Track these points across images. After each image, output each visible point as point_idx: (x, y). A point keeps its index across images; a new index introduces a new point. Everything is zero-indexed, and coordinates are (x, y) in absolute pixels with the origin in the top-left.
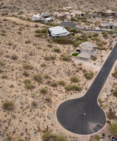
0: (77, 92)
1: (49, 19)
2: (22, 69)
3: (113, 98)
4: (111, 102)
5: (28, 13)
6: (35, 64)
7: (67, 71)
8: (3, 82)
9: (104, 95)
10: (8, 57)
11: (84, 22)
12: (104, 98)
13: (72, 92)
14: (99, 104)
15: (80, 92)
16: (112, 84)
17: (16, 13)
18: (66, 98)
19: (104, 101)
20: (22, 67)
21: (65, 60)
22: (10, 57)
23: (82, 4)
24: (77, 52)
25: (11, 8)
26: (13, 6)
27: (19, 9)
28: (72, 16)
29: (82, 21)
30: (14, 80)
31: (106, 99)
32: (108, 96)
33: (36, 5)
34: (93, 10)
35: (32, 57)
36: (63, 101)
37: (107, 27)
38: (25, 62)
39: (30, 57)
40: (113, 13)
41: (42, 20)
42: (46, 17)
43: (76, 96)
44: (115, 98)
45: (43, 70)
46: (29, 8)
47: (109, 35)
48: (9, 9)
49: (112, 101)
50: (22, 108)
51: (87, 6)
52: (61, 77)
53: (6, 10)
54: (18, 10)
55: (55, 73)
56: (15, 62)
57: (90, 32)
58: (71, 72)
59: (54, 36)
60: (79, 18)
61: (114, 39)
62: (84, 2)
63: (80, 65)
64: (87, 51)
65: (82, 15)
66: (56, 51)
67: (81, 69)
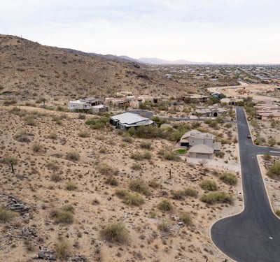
0: (228, 205)
1: (101, 106)
2: (98, 175)
5: (56, 100)
6: (118, 166)
7: (185, 174)
8: (73, 195)
10: (58, 156)
11: (163, 110)
13: (218, 205)
15: (233, 205)
17: (32, 101)
18: (214, 216)
20: (96, 171)
21: (170, 160)
22: (64, 157)
23: (146, 88)
24: (184, 148)
25: (19, 94)
26: (23, 90)
27: (35, 95)
28: (140, 101)
29: (159, 109)
30: (92, 192)
33: (66, 89)
34: (168, 95)
35: (106, 155)
36: (213, 223)
37: (208, 115)
38: (97, 163)
39: (102, 156)
40: (204, 98)
41: (88, 108)
42: (93, 104)
43: (231, 212)
45: (141, 175)
46: (54, 93)
47: (219, 125)
48: (16, 95)
50: (142, 238)
51: (154, 91)
52: (180, 184)
53: (11, 96)
54: (36, 97)
55: (165, 178)
56: (77, 164)
57: (183, 122)
58: (193, 176)
59: (127, 126)
60: (152, 106)
61: (231, 129)
62: (147, 86)
63: (202, 165)
64: (204, 141)
65: (155, 101)
66: (143, 147)
67: (206, 170)
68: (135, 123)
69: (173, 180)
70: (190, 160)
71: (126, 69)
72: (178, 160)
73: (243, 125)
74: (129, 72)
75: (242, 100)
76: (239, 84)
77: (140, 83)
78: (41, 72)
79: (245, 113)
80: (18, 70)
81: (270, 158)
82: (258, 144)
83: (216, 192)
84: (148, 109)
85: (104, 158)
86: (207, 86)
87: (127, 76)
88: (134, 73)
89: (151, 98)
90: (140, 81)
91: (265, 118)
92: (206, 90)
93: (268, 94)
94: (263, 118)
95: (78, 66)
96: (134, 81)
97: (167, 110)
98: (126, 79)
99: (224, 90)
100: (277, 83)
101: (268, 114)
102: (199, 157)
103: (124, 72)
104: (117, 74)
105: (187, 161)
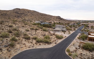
0: (47, 44)
3: (83, 51)
4: (80, 53)
9: (72, 48)
12: (73, 50)
13: (41, 44)
14: (67, 53)
15: (49, 45)
16: (79, 43)
18: (33, 47)
19: (73, 52)
26: (29, 20)
28: (54, 22)
31: (76, 51)
32: (76, 48)
43: (44, 46)
44: (85, 51)
49: (82, 53)
52: (37, 36)
61: (76, 28)
63: (54, 33)
65: (59, 23)
72: (47, 31)
73: (81, 28)
78: (35, 17)
80: (31, 16)
82: (82, 31)
87: (56, 19)
90: (59, 20)
94: (89, 27)
95: (45, 16)
101: (91, 26)
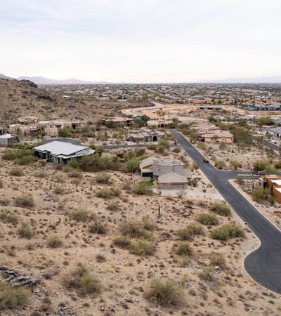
0: (242, 238)
1: (8, 136)
2: (72, 222)
6: (89, 208)
7: (171, 209)
8: (66, 254)
10: (4, 203)
11: (89, 137)
13: (233, 241)
16: (274, 214)
18: (238, 254)
20: (68, 218)
21: (142, 194)
22: (11, 203)
23: (53, 111)
24: (148, 179)
30: (85, 246)
34: (83, 119)
35: (65, 197)
36: (242, 262)
37: (146, 139)
38: (61, 208)
40: (128, 121)
43: (250, 246)
47: (166, 150)
50: (193, 294)
51: (64, 114)
52: (175, 222)
55: (153, 217)
56: (36, 212)
57: (121, 149)
58: (182, 211)
59: (65, 157)
60: (73, 133)
61: (181, 154)
62: (54, 108)
63: (180, 197)
64: (173, 169)
65: (74, 126)
66: (100, 182)
67: (190, 203)
68: (74, 154)
69: (163, 217)
70: (165, 193)
71: (20, 88)
72: (150, 193)
73: (190, 149)
74: (26, 92)
75: (170, 122)
76: (153, 105)
77: (44, 105)
79: (184, 136)
81: (244, 182)
82: (221, 168)
83: (219, 226)
84: (70, 136)
85: (65, 201)
86: (118, 108)
87: (24, 97)
88: (32, 93)
89: (69, 123)
90: (42, 103)
91: (209, 140)
92: (120, 113)
93: (191, 115)
94: (206, 140)
96: (35, 103)
97: (94, 136)
98: (24, 101)
99: (140, 111)
100: (192, 102)
101: (212, 136)
102: (175, 189)
103: (18, 92)
104: (10, 95)
105: (162, 194)
